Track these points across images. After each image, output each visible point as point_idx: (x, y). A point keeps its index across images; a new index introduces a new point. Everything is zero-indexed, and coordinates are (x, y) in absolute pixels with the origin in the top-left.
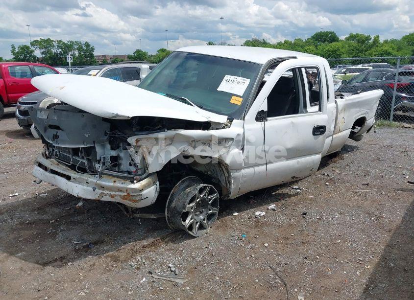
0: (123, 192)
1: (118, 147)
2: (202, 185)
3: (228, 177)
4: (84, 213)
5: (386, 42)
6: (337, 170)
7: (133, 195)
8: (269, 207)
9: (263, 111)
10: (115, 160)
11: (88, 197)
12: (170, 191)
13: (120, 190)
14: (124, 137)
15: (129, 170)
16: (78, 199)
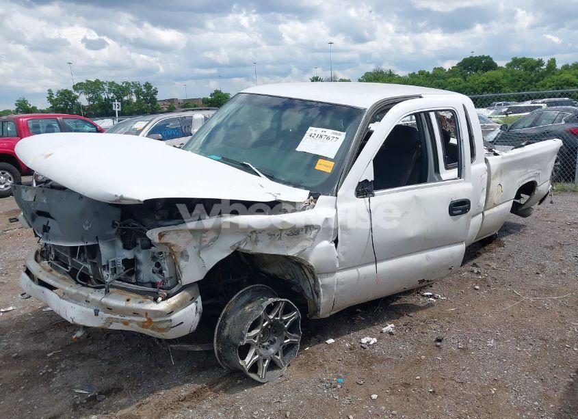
0: (142, 316)
1: (135, 245)
2: (271, 300)
3: (314, 285)
4: (101, 339)
5: (566, 67)
6: (494, 265)
7: (157, 320)
8: (384, 329)
9: (366, 181)
10: (131, 264)
11: (89, 324)
12: (222, 311)
13: (136, 314)
14: (141, 229)
15: (153, 281)
16: (74, 327)
